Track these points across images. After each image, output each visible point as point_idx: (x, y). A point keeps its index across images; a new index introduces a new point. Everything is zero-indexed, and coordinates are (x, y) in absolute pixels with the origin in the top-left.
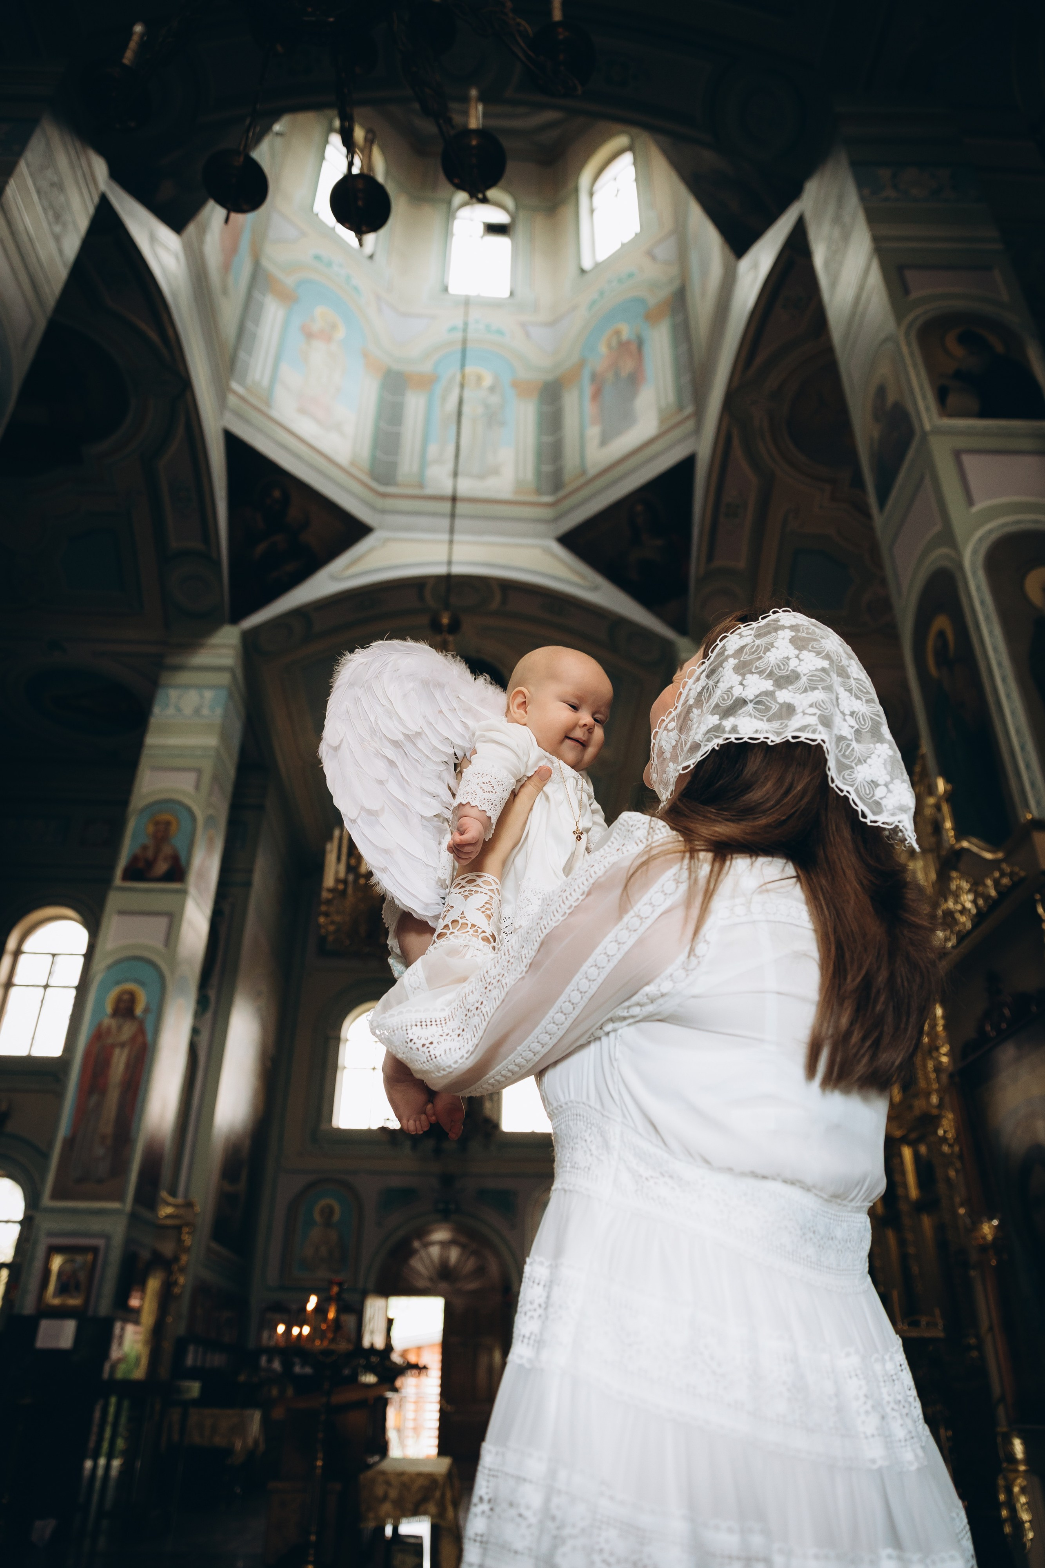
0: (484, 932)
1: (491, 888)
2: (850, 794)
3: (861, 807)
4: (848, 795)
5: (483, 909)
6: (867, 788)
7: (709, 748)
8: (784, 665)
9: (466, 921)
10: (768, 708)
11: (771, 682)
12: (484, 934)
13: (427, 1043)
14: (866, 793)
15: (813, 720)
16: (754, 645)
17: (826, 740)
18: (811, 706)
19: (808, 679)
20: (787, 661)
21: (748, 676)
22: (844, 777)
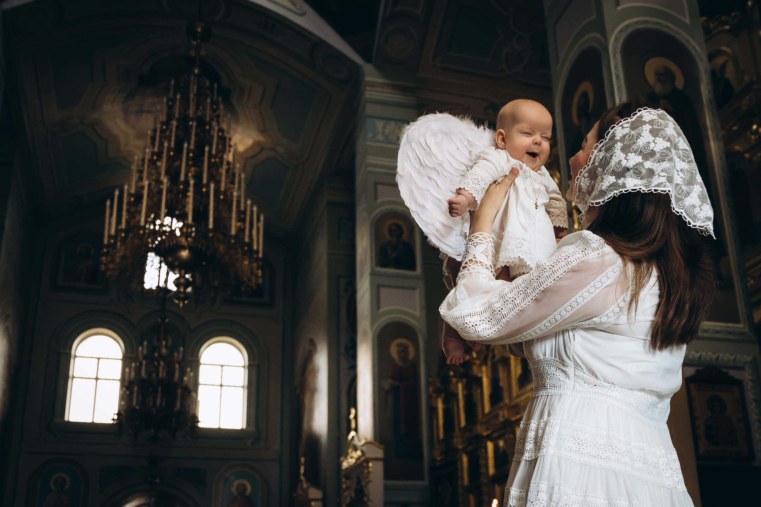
0: (486, 265)
1: (487, 241)
2: (682, 214)
3: (688, 219)
4: (681, 214)
5: (484, 252)
6: (690, 208)
7: (612, 194)
8: (647, 147)
9: (476, 260)
10: (641, 173)
11: (641, 157)
12: (486, 266)
13: (474, 325)
14: (690, 212)
15: (663, 180)
16: (631, 134)
17: (671, 190)
18: (662, 171)
19: (660, 155)
20: (649, 145)
21: (629, 154)
22: (679, 206)
